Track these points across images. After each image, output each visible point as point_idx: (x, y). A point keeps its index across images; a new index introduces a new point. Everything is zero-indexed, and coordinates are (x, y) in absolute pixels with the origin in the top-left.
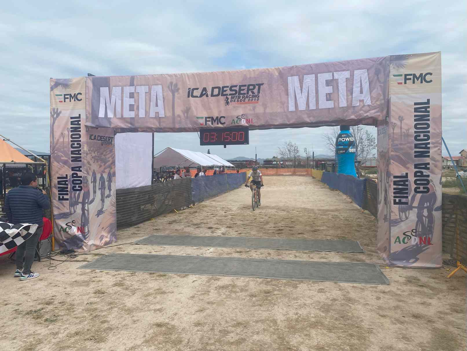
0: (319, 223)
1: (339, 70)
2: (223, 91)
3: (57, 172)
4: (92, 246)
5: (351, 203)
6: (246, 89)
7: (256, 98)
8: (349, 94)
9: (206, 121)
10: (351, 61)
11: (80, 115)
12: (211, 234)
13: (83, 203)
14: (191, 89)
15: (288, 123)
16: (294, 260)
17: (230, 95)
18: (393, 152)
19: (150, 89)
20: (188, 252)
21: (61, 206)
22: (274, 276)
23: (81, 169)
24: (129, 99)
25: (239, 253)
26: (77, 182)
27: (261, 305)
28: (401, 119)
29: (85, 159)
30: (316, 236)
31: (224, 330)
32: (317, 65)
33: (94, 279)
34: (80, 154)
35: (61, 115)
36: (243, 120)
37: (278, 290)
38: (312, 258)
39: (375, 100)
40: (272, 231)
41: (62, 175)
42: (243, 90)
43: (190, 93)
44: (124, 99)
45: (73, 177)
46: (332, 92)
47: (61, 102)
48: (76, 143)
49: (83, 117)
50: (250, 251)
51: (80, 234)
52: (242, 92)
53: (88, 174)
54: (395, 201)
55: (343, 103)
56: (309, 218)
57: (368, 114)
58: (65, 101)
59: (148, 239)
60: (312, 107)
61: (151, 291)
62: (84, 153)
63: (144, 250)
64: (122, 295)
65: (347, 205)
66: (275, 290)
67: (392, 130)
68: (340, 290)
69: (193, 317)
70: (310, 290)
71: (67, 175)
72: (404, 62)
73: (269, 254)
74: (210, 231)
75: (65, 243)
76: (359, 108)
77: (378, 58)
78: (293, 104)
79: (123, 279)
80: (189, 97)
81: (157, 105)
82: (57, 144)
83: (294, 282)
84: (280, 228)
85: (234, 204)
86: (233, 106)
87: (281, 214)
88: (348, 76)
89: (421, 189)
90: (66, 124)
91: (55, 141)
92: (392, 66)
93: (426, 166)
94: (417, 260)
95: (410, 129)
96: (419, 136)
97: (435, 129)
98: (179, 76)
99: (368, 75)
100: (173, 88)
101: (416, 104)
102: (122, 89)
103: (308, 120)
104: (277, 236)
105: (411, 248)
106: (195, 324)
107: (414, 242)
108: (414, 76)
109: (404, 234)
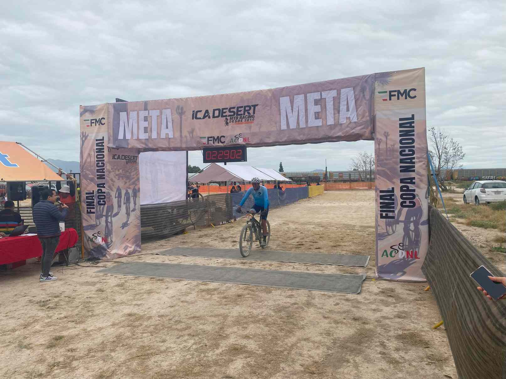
0: (349, 239)
1: (326, 89)
2: (223, 113)
3: (86, 189)
4: (115, 254)
6: (243, 111)
7: (252, 118)
8: (336, 112)
9: (208, 140)
10: (338, 80)
11: (103, 137)
13: (107, 216)
14: (195, 112)
15: (281, 141)
16: (291, 270)
17: (229, 116)
18: (379, 167)
19: (161, 113)
20: (197, 262)
21: (89, 219)
22: (257, 284)
23: (104, 185)
24: (143, 122)
25: (242, 264)
26: (102, 197)
27: (225, 305)
28: (386, 135)
29: (108, 177)
30: (333, 251)
31: (179, 320)
32: (306, 85)
33: (102, 281)
34: (104, 172)
35: (88, 138)
36: (240, 139)
37: (251, 294)
38: (308, 270)
39: (360, 118)
40: (291, 246)
41: (90, 191)
42: (241, 111)
43: (195, 116)
44: (140, 122)
45: (98, 193)
46: (320, 111)
47: (88, 126)
48: (100, 163)
49: (106, 139)
50: (255, 262)
51: (104, 244)
52: (239, 113)
54: (381, 215)
55: (330, 121)
57: (354, 131)
58: (91, 126)
59: (170, 250)
60: (302, 125)
61: (142, 291)
62: (107, 171)
63: (160, 259)
64: (117, 293)
66: (248, 294)
67: (378, 145)
68: (309, 296)
69: (163, 310)
70: (280, 295)
71: (93, 191)
72: (388, 79)
73: (271, 265)
75: (93, 252)
76: (346, 125)
77: (364, 76)
78: (285, 122)
79: (126, 281)
80: (193, 119)
81: (167, 128)
82: (85, 163)
83: (272, 289)
84: (303, 243)
85: (277, 219)
86: (231, 127)
87: (317, 229)
88: (335, 95)
89: (408, 204)
90: (92, 145)
91: (84, 160)
92: (376, 84)
93: (411, 180)
94: (404, 273)
95: (395, 144)
96: (404, 151)
97: (420, 144)
98: (184, 100)
99: (354, 93)
100: (181, 111)
101: (401, 119)
102: (138, 113)
103: (299, 138)
104: (293, 250)
105: (398, 262)
106: (159, 315)
107: (401, 256)
108: (399, 92)
109: (391, 247)
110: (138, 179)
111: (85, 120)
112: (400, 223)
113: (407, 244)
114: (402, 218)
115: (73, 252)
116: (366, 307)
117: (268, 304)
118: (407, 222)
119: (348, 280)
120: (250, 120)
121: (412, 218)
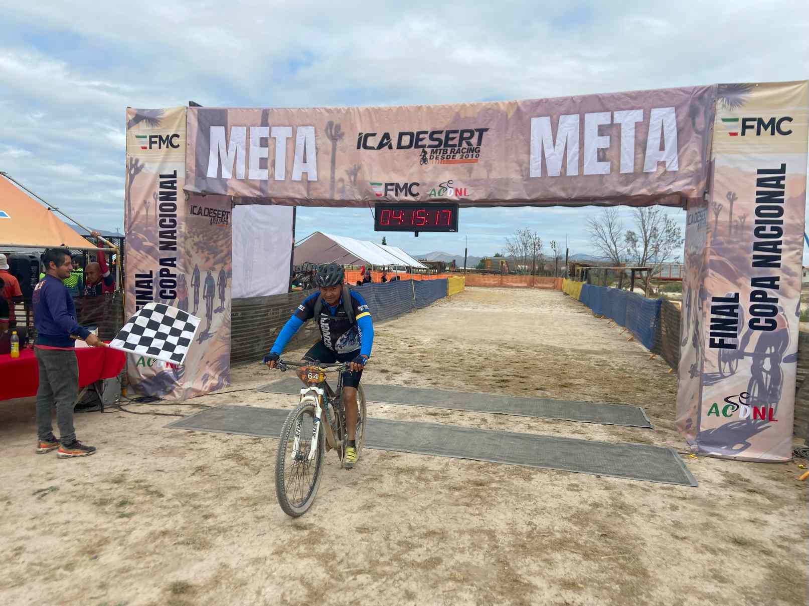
0: (573, 372)
1: (623, 107)
2: (418, 140)
3: (135, 266)
4: (189, 391)
5: (631, 340)
6: (458, 139)
7: (475, 154)
8: (640, 150)
9: (386, 190)
10: (647, 92)
11: (175, 172)
12: (386, 381)
14: (363, 135)
15: (528, 198)
16: (528, 432)
17: (430, 146)
18: (714, 255)
19: (294, 132)
22: (491, 459)
23: (175, 262)
24: (258, 148)
25: (432, 417)
26: (168, 284)
27: (468, 505)
28: (732, 198)
30: (568, 395)
31: (406, 542)
32: (584, 99)
33: (191, 446)
34: (175, 238)
35: (143, 170)
36: (449, 189)
38: (558, 432)
39: (685, 164)
40: (491, 382)
41: (144, 271)
42: (453, 139)
43: (362, 142)
44: (252, 148)
45: (162, 275)
46: (608, 146)
47: (145, 148)
48: (168, 219)
49: (181, 175)
50: (453, 414)
51: (170, 371)
52: (450, 142)
53: (187, 271)
54: (712, 341)
55: (627, 165)
56: (555, 364)
57: (671, 187)
58: (151, 148)
59: (280, 383)
60: (572, 171)
62: (181, 237)
63: (275, 401)
65: (623, 343)
66: (493, 481)
67: (714, 216)
68: (607, 488)
69: (355, 516)
70: (554, 485)
71: (151, 272)
72: (743, 96)
73: (484, 420)
74: (384, 375)
75: (145, 385)
76: (657, 176)
77: (695, 88)
78: (539, 164)
79: (240, 447)
80: (359, 147)
81: (305, 161)
82: (135, 219)
83: (527, 470)
84: (505, 378)
85: (425, 333)
86: (435, 168)
87: (506, 353)
88: (640, 119)
89: (762, 323)
90: (152, 186)
91: (133, 213)
92: (719, 104)
93: (773, 283)
94: (747, 445)
95: (748, 215)
96: (764, 229)
97: (792, 218)
98: (344, 112)
99: (677, 117)
100: (334, 133)
101: (760, 172)
102: (248, 130)
103: (563, 195)
104: (499, 390)
105: (737, 425)
106: (357, 528)
107: (744, 415)
108: (760, 121)
109: (726, 400)
110: (229, 254)
111: (137, 137)
112: (745, 357)
113: (756, 395)
114: (750, 348)
115: (110, 385)
116: (732, 516)
117: (549, 505)
118: (758, 356)
119: (649, 456)
120: (470, 156)
121: (769, 349)
